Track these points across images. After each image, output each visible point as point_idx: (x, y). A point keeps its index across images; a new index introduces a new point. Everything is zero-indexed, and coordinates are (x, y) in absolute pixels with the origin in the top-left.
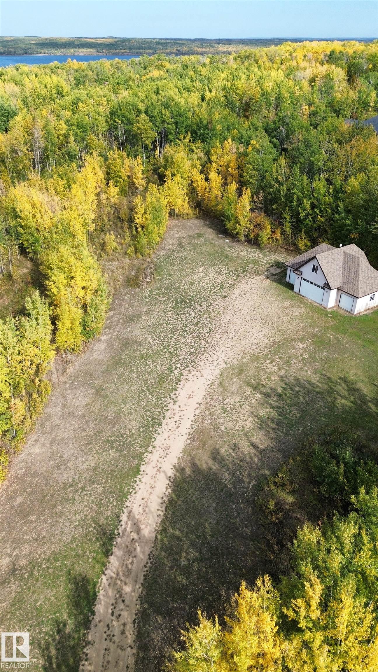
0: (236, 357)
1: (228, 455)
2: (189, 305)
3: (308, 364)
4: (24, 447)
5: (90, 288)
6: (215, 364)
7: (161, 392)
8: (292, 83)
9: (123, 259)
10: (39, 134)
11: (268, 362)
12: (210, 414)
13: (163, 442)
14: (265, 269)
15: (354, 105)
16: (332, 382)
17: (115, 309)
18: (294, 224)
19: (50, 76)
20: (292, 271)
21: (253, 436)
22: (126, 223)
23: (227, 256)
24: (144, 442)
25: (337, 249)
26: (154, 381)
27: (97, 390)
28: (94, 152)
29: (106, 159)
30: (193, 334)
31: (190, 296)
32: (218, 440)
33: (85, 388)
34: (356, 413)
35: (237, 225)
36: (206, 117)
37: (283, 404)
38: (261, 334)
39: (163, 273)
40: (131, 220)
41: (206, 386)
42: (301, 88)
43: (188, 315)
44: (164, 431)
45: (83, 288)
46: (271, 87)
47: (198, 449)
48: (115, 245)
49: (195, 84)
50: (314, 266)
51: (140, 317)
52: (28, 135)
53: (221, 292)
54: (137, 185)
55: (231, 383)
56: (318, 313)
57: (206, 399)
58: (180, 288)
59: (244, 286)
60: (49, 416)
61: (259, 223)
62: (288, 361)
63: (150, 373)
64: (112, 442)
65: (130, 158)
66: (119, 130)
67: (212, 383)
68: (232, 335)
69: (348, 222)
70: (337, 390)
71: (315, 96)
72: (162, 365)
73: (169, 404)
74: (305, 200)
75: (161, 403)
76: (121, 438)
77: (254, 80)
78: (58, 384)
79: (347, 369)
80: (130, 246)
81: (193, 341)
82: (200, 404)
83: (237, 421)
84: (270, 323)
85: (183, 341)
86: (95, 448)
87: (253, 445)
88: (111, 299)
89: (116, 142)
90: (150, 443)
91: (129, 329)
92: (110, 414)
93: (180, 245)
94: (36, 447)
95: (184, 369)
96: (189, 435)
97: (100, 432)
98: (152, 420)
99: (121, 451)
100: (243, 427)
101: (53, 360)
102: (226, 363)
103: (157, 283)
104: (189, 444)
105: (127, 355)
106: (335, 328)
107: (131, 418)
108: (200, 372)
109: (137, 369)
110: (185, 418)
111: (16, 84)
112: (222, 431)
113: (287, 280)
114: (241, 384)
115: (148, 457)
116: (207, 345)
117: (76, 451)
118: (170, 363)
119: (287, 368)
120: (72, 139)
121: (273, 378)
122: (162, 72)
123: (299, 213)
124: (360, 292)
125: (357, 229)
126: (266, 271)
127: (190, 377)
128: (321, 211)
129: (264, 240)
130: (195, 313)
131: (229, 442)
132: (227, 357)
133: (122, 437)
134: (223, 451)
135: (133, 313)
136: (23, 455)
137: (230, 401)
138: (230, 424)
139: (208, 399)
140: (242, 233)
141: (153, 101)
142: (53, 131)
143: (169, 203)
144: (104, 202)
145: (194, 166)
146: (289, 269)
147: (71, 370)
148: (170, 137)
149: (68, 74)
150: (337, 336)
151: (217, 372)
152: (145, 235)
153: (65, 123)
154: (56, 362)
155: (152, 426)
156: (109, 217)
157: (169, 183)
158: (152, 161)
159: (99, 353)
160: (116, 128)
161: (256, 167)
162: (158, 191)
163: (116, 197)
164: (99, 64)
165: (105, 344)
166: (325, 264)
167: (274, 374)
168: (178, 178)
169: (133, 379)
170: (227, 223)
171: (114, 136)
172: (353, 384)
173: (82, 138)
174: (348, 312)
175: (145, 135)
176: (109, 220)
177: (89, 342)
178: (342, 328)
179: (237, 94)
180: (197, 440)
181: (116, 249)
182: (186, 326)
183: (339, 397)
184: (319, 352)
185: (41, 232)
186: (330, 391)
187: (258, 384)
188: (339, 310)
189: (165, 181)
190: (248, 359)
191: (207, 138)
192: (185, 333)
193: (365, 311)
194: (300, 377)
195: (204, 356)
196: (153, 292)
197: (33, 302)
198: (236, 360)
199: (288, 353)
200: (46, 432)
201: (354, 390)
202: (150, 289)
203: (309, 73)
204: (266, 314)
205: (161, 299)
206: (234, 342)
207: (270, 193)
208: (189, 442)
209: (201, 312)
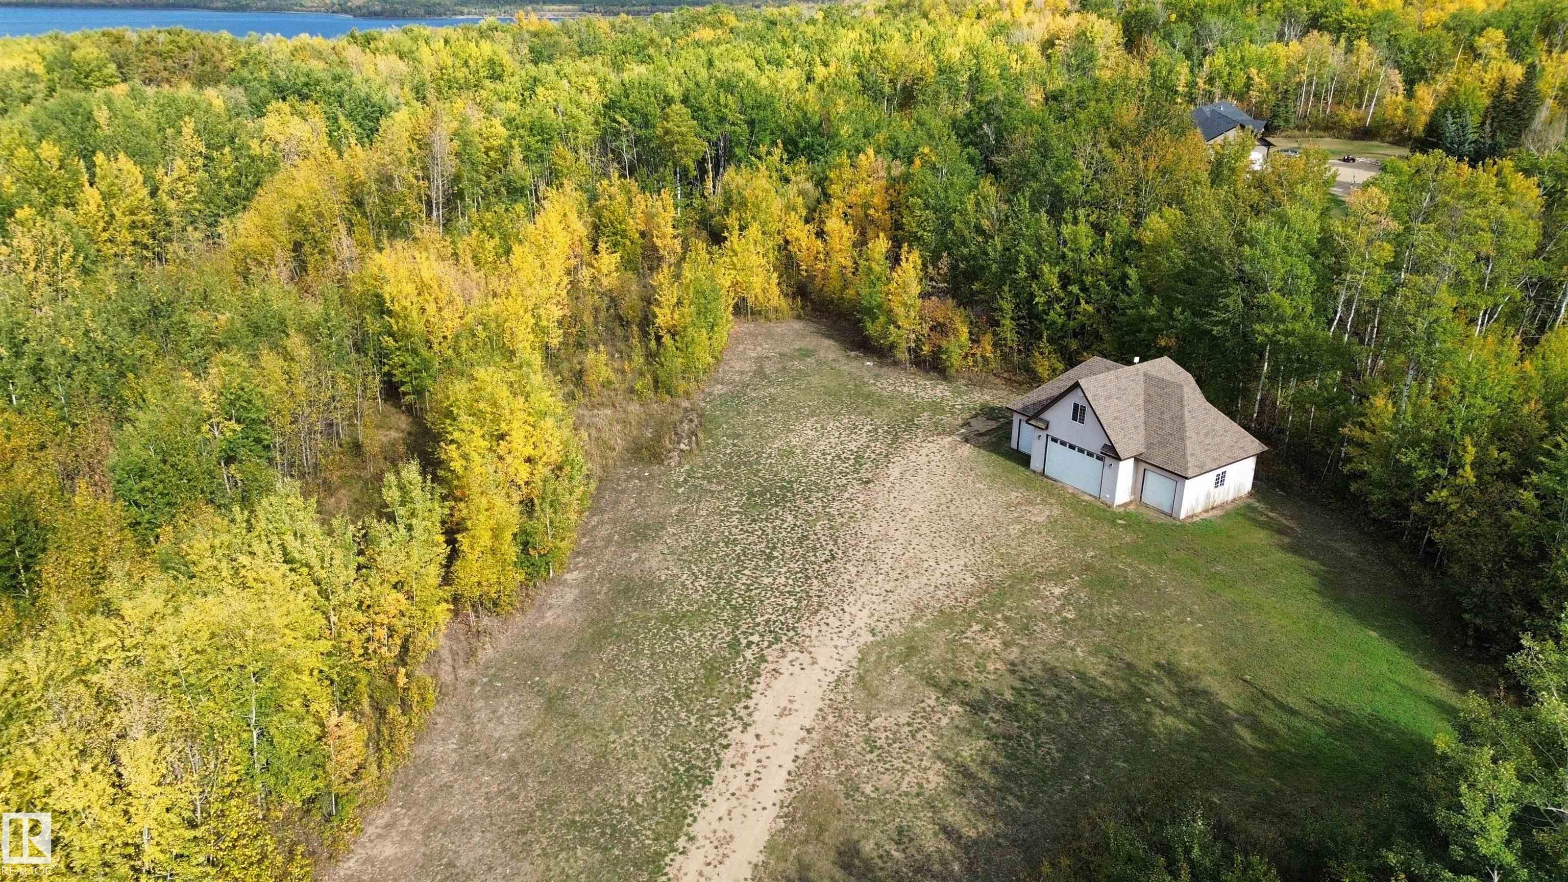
0: (897, 616)
1: (881, 857)
2: (780, 501)
3: (1075, 633)
4: (355, 842)
5: (544, 459)
6: (846, 633)
7: (710, 701)
8: (1003, 48)
9: (624, 404)
10: (444, 146)
11: (976, 627)
12: (836, 753)
13: (716, 824)
14: (960, 422)
15: (1143, 91)
16: (1138, 675)
17: (603, 512)
18: (1022, 322)
19: (477, 42)
20: (1024, 424)
21: (946, 807)
22: (635, 328)
23: (869, 396)
24: (667, 827)
25: (1127, 368)
26: (693, 676)
27: (550, 700)
28: (565, 181)
29: (593, 198)
30: (792, 565)
31: (783, 480)
32: (857, 820)
33: (521, 695)
34: (1205, 750)
35: (892, 327)
36: (816, 108)
37: (1019, 727)
38: (958, 564)
39: (719, 432)
40: (646, 321)
41: (825, 687)
42: (1023, 59)
43: (778, 522)
44: (717, 796)
45: (529, 460)
46: (958, 55)
47: (806, 842)
48: (606, 373)
49: (791, 53)
50: (1076, 406)
51: (663, 528)
52: (420, 148)
53: (856, 471)
54: (661, 252)
55: (887, 678)
56: (1093, 517)
57: (824, 719)
58: (759, 463)
59: (913, 457)
60: (427, 762)
61: (941, 320)
62: (1026, 627)
63: (686, 657)
64: (584, 827)
65: (648, 194)
66: (624, 139)
67: (839, 679)
68: (885, 568)
69: (1152, 312)
70: (1152, 693)
71: (1055, 75)
72: (715, 637)
73: (730, 730)
74: (1046, 268)
75: (712, 729)
76: (606, 816)
77: (921, 44)
78: (454, 685)
79: (1173, 645)
80: (642, 374)
81: (791, 582)
82: (809, 731)
83: (904, 772)
84: (978, 539)
85: (766, 581)
86: (538, 841)
87: (949, 832)
88: (593, 486)
89: (615, 164)
90: (681, 829)
91: (634, 556)
92: (582, 759)
93: (760, 373)
94: (388, 843)
95: (769, 647)
96: (781, 807)
97: (553, 801)
98: (687, 771)
99: (605, 849)
100: (921, 786)
101: (443, 627)
102: (873, 632)
103: (705, 453)
104: (782, 831)
105: (627, 614)
106: (1135, 550)
107: (635, 766)
108: (810, 653)
109: (652, 647)
110: (773, 765)
111: (401, 58)
112: (867, 796)
113: (1014, 445)
114: (911, 682)
115: (676, 864)
116: (826, 589)
117: (489, 851)
118: (733, 632)
119: (1026, 643)
120: (517, 156)
121: (991, 667)
122: (719, 32)
123: (1032, 296)
124: (1189, 465)
125: (1173, 327)
126: (962, 426)
127: (784, 664)
128: (1084, 289)
129: (955, 359)
130: (796, 517)
131: (886, 824)
132: (875, 618)
133: (610, 813)
134: (868, 847)
135: (646, 519)
136: (351, 863)
137: (885, 723)
138: (886, 778)
139: (830, 718)
140: (904, 345)
141: (699, 78)
142: (477, 139)
143: (735, 284)
144: (586, 285)
145: (790, 208)
146: (1016, 418)
147: (487, 652)
148: (737, 151)
149: (517, 40)
150: (1143, 567)
151: (851, 654)
152: (677, 348)
153: (504, 125)
154: (451, 636)
155: (689, 786)
156: (595, 317)
157: (733, 240)
158: (697, 202)
159: (559, 611)
160: (617, 134)
161: (932, 202)
162: (708, 257)
163: (615, 274)
164: (584, 24)
165: (577, 592)
166: (1102, 401)
167: (993, 656)
168: (754, 231)
169: (642, 673)
170: (868, 325)
171: (612, 151)
172: (1190, 678)
173: (541, 156)
174: (1163, 513)
175: (681, 147)
176: (596, 323)
177: (535, 586)
178: (1152, 550)
179: (885, 70)
180: (802, 818)
181: (610, 382)
182: (774, 548)
183: (1158, 711)
184: (1101, 605)
185: (436, 346)
186: (1136, 696)
187: (954, 682)
188: (1142, 510)
189: (726, 238)
190: (927, 622)
191: (821, 154)
192: (772, 564)
193: (1206, 511)
194: (1057, 664)
195: (819, 617)
196: (695, 472)
197: (401, 488)
198: (898, 624)
199: (1026, 609)
200: (415, 804)
201: (1194, 693)
202: (687, 467)
203: (1040, 32)
204: (968, 519)
205: (714, 487)
206: (892, 584)
207: (964, 258)
208: (781, 824)
209: (810, 515)
